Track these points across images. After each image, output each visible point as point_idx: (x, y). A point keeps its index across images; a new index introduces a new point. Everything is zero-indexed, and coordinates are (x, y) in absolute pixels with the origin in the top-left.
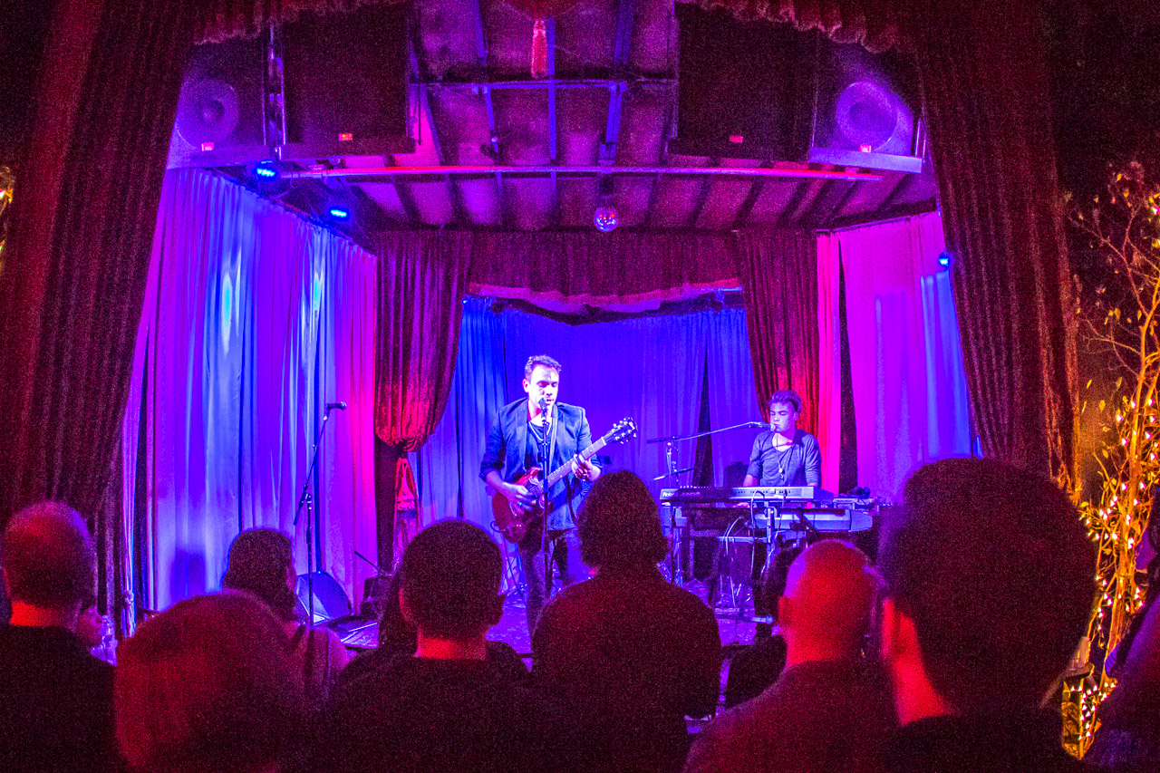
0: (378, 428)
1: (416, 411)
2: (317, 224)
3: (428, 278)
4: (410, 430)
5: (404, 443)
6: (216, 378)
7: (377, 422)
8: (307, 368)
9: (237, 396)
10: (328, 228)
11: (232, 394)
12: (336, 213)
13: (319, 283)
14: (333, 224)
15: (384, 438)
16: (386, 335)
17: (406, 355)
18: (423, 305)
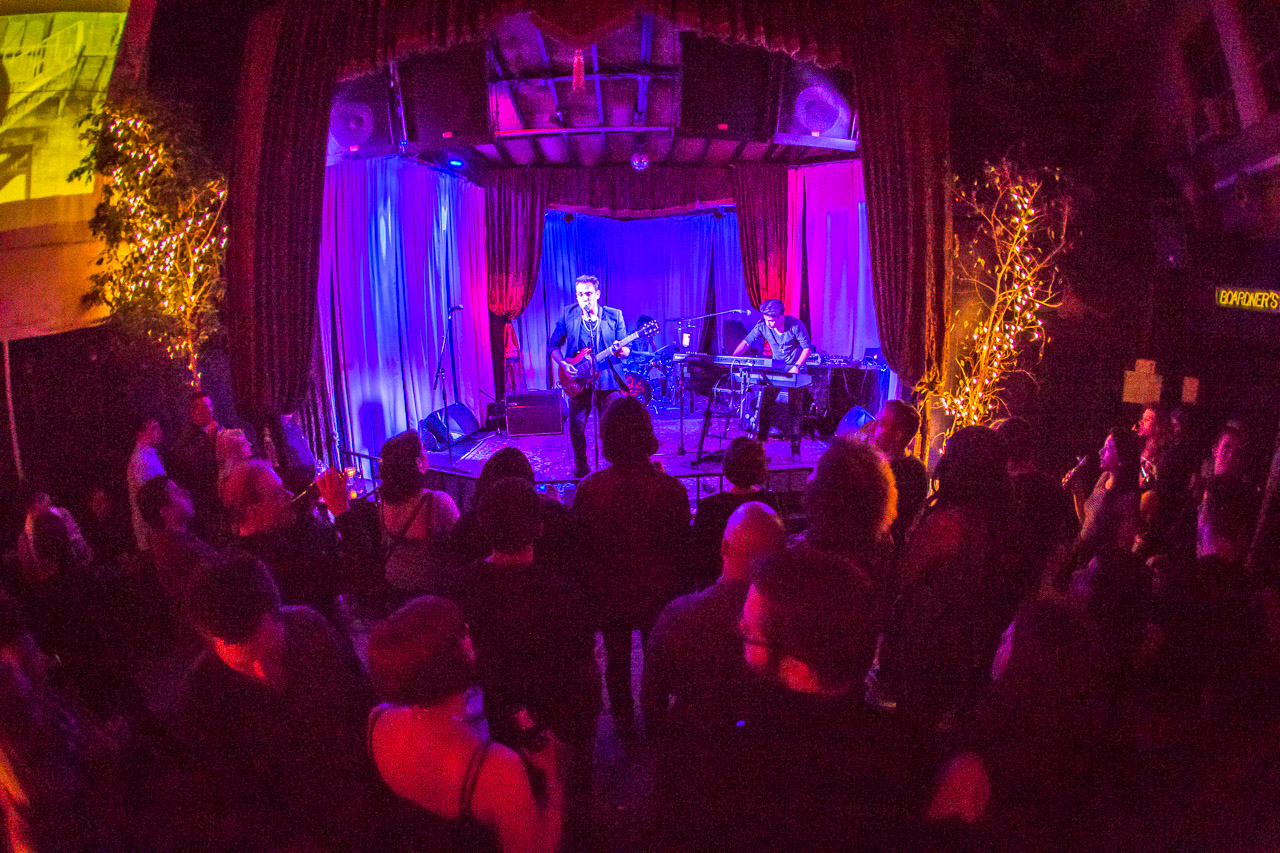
0: (490, 305)
1: (516, 291)
2: (442, 171)
3: (520, 201)
4: (512, 305)
5: (508, 314)
6: (380, 284)
7: (489, 300)
9: (395, 295)
10: (449, 173)
11: (391, 294)
12: (454, 163)
13: (444, 214)
14: (453, 171)
15: (495, 311)
16: (493, 242)
17: (507, 255)
18: (517, 220)
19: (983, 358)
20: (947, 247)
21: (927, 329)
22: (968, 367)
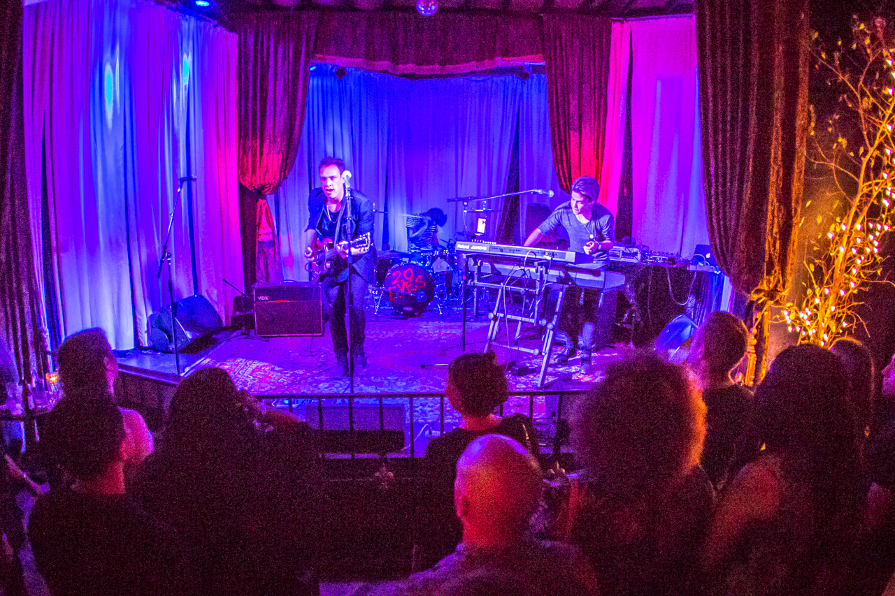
0: (241, 176)
1: (272, 160)
2: (185, 13)
3: (280, 50)
4: (267, 177)
5: (263, 187)
6: (103, 150)
7: (240, 171)
8: (178, 133)
9: (121, 162)
10: (194, 16)
11: (116, 161)
12: (200, 3)
13: (187, 61)
14: (198, 12)
15: (246, 184)
16: (247, 99)
17: (263, 116)
18: (276, 74)
19: (839, 263)
20: (800, 121)
21: (769, 222)
22: (819, 272)
